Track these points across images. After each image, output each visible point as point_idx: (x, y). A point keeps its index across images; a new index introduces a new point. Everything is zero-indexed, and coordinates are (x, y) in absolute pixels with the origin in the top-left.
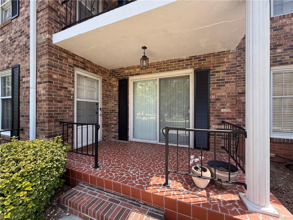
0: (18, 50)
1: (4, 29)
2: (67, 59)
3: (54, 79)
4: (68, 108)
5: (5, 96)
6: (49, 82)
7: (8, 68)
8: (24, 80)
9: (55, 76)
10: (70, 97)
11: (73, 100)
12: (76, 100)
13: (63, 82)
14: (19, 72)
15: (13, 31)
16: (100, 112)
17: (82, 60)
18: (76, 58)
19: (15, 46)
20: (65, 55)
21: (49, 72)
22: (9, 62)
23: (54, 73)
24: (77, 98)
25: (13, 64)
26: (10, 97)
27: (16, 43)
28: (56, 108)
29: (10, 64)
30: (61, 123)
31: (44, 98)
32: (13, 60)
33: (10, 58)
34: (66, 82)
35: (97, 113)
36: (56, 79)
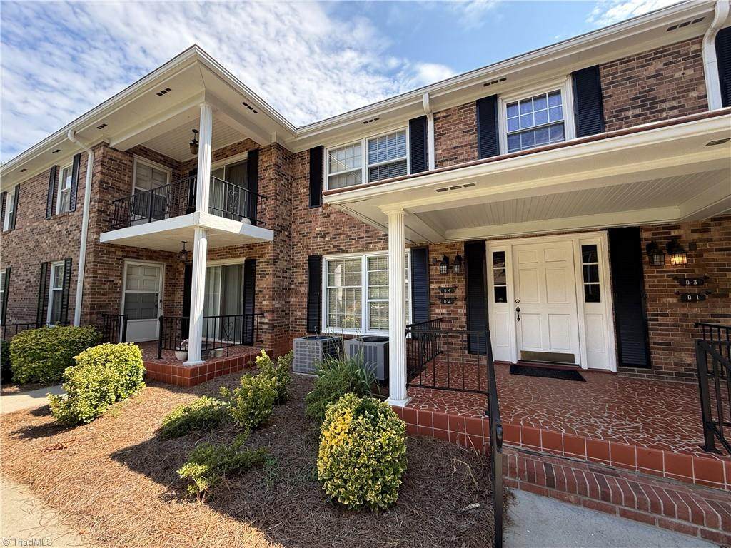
0: (72, 244)
1: (61, 219)
2: (115, 253)
3: (99, 274)
4: (112, 301)
5: (57, 287)
6: (94, 277)
7: (62, 259)
8: (75, 273)
9: (100, 272)
10: (116, 290)
11: (120, 293)
12: (124, 291)
13: (109, 275)
14: (71, 265)
15: (69, 224)
16: (159, 305)
17: (134, 250)
18: (127, 249)
19: (70, 239)
20: (112, 249)
21: (94, 268)
22: (63, 253)
23: (99, 269)
24: (126, 289)
25: (67, 256)
26: (61, 289)
27: (71, 236)
28: (99, 301)
29: (64, 255)
30: (103, 315)
31: (88, 292)
32: (66, 252)
33: (65, 250)
34: (112, 276)
35: (157, 306)
36: (102, 274)
